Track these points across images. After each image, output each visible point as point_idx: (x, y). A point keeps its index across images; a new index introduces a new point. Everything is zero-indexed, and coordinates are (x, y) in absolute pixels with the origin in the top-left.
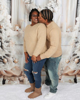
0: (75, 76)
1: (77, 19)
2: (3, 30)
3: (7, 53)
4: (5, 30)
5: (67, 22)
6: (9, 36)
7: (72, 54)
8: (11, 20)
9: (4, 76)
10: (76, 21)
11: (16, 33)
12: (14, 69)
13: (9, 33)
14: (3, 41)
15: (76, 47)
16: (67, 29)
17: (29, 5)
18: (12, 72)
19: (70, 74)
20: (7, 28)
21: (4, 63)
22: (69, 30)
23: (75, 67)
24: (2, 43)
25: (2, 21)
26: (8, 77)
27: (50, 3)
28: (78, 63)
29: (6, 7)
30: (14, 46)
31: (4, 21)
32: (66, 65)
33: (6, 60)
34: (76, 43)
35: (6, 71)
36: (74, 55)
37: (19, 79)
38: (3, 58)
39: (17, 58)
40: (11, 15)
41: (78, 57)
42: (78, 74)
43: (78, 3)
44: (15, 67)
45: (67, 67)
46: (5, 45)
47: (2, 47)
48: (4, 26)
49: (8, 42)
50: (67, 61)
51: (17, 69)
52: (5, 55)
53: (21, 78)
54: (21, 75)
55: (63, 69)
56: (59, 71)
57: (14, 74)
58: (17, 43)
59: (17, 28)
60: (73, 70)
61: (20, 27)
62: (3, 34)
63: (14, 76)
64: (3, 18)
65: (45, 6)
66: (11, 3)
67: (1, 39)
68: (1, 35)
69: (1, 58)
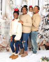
0: (40, 46)
8: (1, 13)
11: (4, 21)
12: (3, 43)
15: (39, 28)
18: (2, 44)
23: (39, 40)
28: (41, 38)
37: (6, 49)
40: (1, 10)
41: (41, 35)
44: (4, 42)
54: (7, 47)
57: (3, 46)
59: (5, 18)
60: (38, 43)
61: (7, 18)
66: (2, 4)
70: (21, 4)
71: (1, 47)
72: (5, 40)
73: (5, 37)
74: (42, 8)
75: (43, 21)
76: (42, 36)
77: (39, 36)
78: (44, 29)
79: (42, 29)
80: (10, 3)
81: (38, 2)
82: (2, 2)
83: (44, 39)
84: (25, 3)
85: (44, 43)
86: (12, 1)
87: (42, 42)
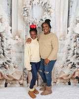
0: (69, 79)
1: (69, 29)
2: (4, 39)
4: (7, 39)
5: (60, 31)
6: (9, 45)
7: (66, 60)
8: (11, 30)
9: (6, 80)
10: (68, 31)
12: (15, 74)
13: (10, 42)
14: (5, 49)
15: (68, 53)
16: (60, 38)
17: (26, 18)
19: (65, 78)
20: (8, 38)
21: (6, 68)
22: (62, 38)
24: (3, 51)
27: (45, 16)
28: (71, 68)
29: (7, 20)
30: (14, 53)
31: (6, 32)
32: (60, 70)
33: (7, 66)
34: (69, 50)
35: (7, 76)
36: (68, 61)
37: (19, 83)
38: (5, 64)
39: (17, 64)
40: (11, 26)
41: (71, 63)
42: (71, 78)
43: (69, 15)
44: (16, 72)
45: (62, 71)
46: (6, 52)
47: (4, 54)
49: (8, 50)
50: (61, 66)
53: (21, 82)
55: (58, 73)
56: (55, 75)
57: (15, 78)
58: (17, 50)
59: (17, 37)
60: (67, 74)
61: (19, 37)
63: (15, 80)
64: (5, 29)
65: (41, 18)
66: (11, 16)
67: (3, 47)
68: (3, 44)
69: (3, 64)
70: (42, 17)
71: (12, 79)
72: (17, 70)
73: (17, 66)
74: (75, 21)
75: (75, 41)
76: (74, 64)
77: (68, 64)
78: (77, 54)
79: (74, 54)
80: (24, 15)
81: (69, 12)
82: (11, 14)
83: (76, 69)
84: (47, 14)
85: (76, 75)
86: (27, 12)
87: (73, 73)
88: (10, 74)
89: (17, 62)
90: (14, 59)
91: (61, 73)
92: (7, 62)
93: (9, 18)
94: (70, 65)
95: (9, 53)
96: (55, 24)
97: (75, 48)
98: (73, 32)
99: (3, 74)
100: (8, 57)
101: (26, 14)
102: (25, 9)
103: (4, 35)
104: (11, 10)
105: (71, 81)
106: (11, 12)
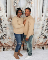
0: (43, 45)
1: (43, 14)
3: (5, 34)
4: (4, 21)
6: (6, 25)
7: (41, 34)
8: (6, 15)
9: (4, 46)
10: (42, 15)
11: (9, 22)
14: (3, 27)
15: (43, 29)
17: (16, 7)
18: (8, 44)
19: (40, 45)
21: (3, 39)
24: (2, 28)
25: (2, 16)
26: (6, 47)
29: (4, 9)
30: (9, 30)
32: (38, 40)
33: (4, 38)
34: (43, 27)
35: (4, 44)
36: (42, 34)
37: (12, 48)
38: (3, 36)
40: (6, 13)
41: (44, 35)
42: (44, 44)
43: (43, 5)
44: (10, 41)
46: (4, 29)
47: (2, 30)
48: (3, 19)
49: (5, 28)
50: (38, 37)
51: (10, 42)
52: (4, 35)
54: (13, 46)
55: (36, 42)
56: (34, 43)
58: (10, 28)
59: (10, 20)
60: (42, 42)
62: (3, 23)
63: (9, 46)
64: (2, 15)
66: (6, 6)
67: (1, 26)
68: (1, 24)
69: (2, 36)
70: (26, 6)
72: (10, 40)
74: (47, 9)
75: (47, 22)
77: (42, 36)
79: (46, 30)
80: (14, 5)
81: (43, 3)
82: (6, 5)
83: (47, 39)
84: (29, 5)
85: (47, 43)
86: (17, 4)
87: (45, 42)
88: (6, 42)
89: (10, 35)
90: (8, 34)
91: (38, 42)
92: (5, 35)
93: (5, 7)
94: (43, 37)
95: (6, 30)
96: (35, 11)
97: (47, 26)
98: (46, 16)
99: (2, 43)
100: (5, 32)
101: (16, 5)
102: (15, 2)
103: (2, 18)
104: (6, 3)
105: (44, 47)
106: (6, 4)
